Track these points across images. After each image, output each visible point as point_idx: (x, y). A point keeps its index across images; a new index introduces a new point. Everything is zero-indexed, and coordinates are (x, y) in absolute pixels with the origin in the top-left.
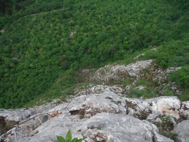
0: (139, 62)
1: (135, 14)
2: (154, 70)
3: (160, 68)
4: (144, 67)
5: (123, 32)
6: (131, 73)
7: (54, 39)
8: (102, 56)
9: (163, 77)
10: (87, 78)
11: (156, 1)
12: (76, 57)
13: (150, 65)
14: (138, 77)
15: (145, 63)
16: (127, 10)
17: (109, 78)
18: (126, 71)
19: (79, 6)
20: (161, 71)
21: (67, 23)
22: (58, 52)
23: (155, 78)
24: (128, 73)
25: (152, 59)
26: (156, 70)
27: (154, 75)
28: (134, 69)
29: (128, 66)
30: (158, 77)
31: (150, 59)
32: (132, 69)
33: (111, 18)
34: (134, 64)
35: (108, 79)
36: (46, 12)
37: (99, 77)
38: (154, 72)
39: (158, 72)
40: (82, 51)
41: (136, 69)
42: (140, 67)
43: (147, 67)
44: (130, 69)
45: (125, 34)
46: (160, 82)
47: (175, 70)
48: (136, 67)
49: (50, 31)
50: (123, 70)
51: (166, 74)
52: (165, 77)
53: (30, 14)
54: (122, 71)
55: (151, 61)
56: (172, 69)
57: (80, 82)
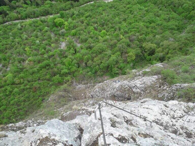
0: (143, 78)
1: (135, 23)
2: (160, 87)
3: (165, 85)
4: (149, 84)
5: (123, 44)
6: (135, 90)
7: (43, 50)
8: (99, 70)
9: (169, 93)
10: (83, 94)
11: (159, 9)
12: (69, 71)
13: (156, 81)
14: (142, 93)
15: (149, 79)
16: (127, 19)
17: (110, 94)
18: (130, 87)
19: (71, 13)
20: (167, 88)
21: (58, 32)
22: (48, 65)
23: (161, 94)
24: (132, 89)
25: (157, 75)
26: (162, 87)
27: (160, 91)
28: (138, 85)
29: (132, 82)
30: (164, 94)
31: (155, 75)
32: (136, 86)
33: (108, 27)
34: (138, 81)
35: (108, 95)
36: (33, 18)
37: (98, 93)
38: (159, 89)
39: (164, 88)
40: (76, 65)
41: (141, 86)
42: (145, 84)
43: (152, 84)
44: (134, 85)
45: (124, 46)
46: (166, 98)
47: (181, 87)
48: (141, 84)
49: (38, 41)
50: (127, 86)
51: (172, 91)
52: (172, 94)
53: (13, 20)
54: (125, 87)
55: (156, 77)
56: (178, 86)
57: (75, 99)
